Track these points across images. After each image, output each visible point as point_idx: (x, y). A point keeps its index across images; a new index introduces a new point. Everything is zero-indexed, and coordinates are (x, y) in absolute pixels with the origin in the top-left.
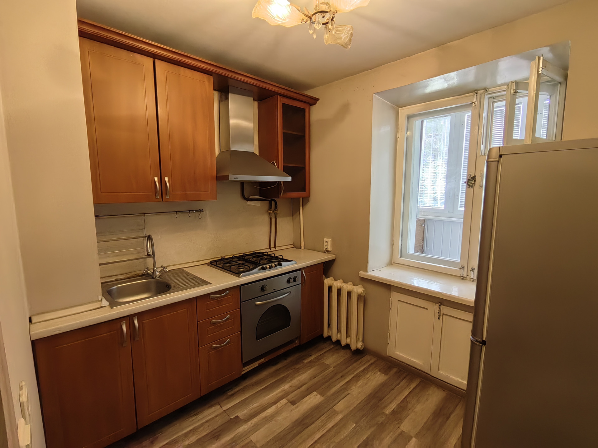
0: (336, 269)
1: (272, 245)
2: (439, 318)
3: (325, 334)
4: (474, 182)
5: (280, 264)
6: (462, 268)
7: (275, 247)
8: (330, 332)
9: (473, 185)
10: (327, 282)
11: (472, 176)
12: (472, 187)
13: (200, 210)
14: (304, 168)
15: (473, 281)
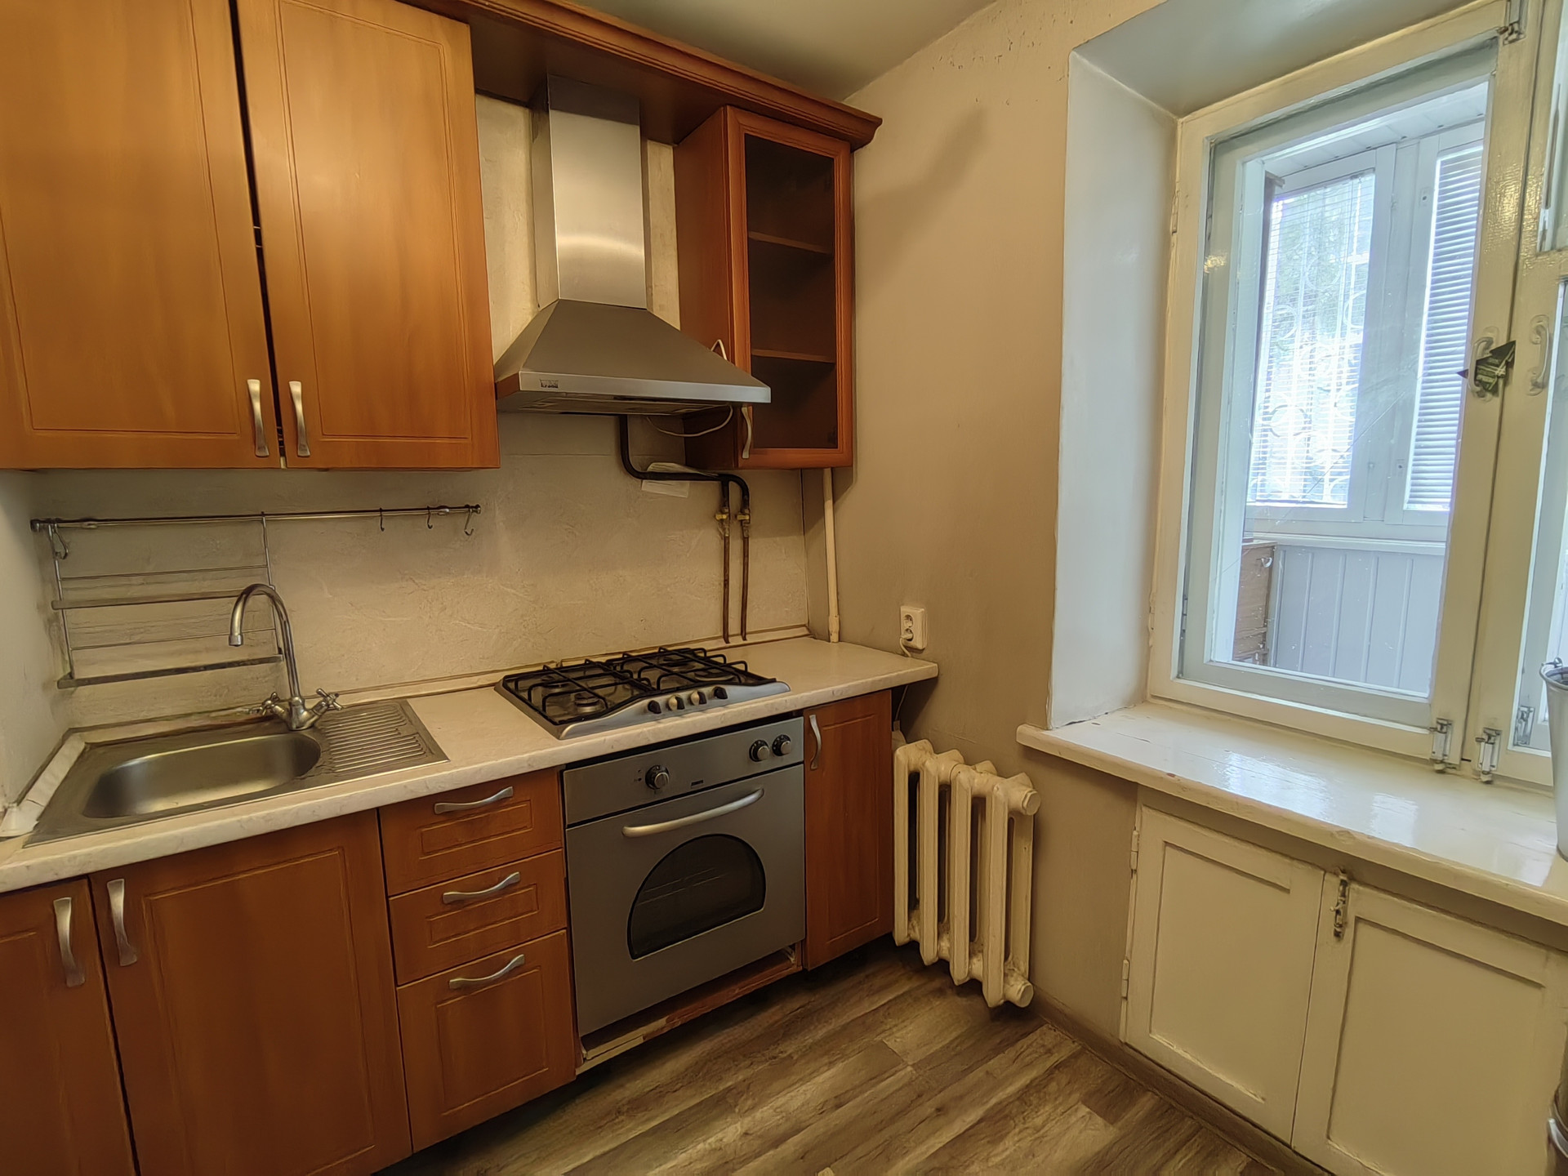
0: (940, 712)
1: (734, 626)
2: (1337, 935)
3: (901, 935)
4: (1507, 370)
5: (720, 694)
6: (1443, 726)
7: (743, 633)
8: (917, 929)
9: (1501, 382)
10: (907, 755)
11: (1493, 347)
12: (1495, 391)
13: (467, 506)
14: (831, 367)
15: (1488, 783)
